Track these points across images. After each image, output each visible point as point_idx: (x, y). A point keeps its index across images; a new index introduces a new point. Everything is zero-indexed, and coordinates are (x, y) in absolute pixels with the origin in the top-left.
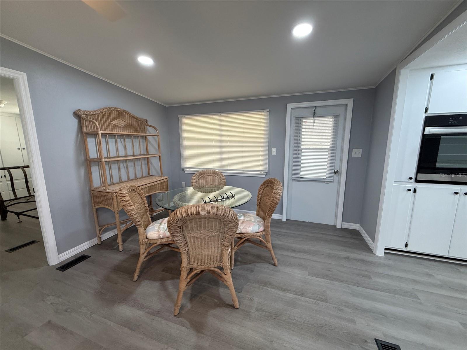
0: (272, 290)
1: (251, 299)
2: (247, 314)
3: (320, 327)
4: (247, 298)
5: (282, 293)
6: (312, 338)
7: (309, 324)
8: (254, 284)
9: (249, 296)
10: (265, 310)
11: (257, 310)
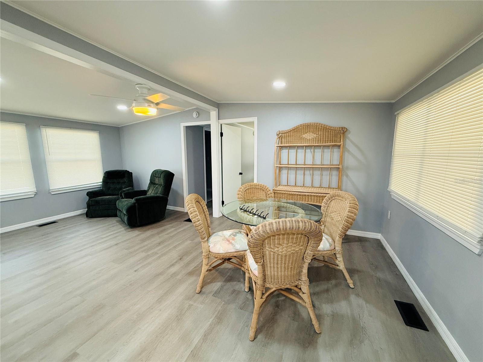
0: (209, 323)
1: (203, 303)
2: (189, 298)
3: (149, 356)
4: (205, 300)
5: (202, 331)
6: (145, 343)
7: (157, 346)
8: (221, 307)
9: (207, 301)
10: (188, 311)
11: (190, 306)
